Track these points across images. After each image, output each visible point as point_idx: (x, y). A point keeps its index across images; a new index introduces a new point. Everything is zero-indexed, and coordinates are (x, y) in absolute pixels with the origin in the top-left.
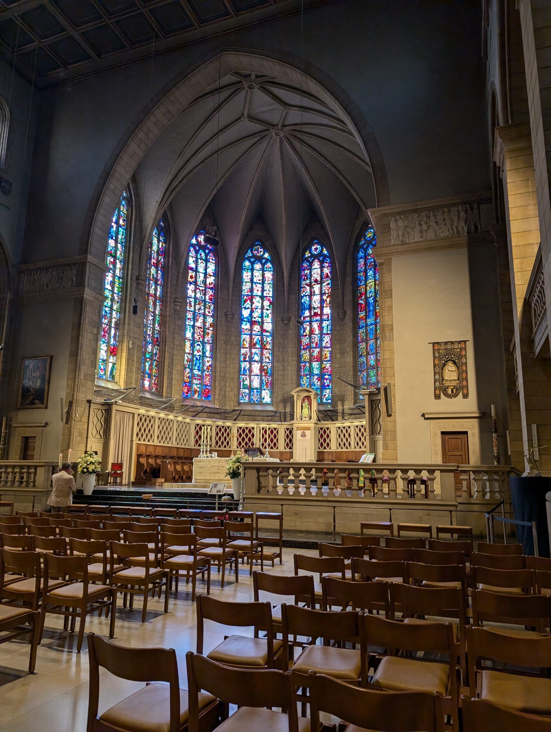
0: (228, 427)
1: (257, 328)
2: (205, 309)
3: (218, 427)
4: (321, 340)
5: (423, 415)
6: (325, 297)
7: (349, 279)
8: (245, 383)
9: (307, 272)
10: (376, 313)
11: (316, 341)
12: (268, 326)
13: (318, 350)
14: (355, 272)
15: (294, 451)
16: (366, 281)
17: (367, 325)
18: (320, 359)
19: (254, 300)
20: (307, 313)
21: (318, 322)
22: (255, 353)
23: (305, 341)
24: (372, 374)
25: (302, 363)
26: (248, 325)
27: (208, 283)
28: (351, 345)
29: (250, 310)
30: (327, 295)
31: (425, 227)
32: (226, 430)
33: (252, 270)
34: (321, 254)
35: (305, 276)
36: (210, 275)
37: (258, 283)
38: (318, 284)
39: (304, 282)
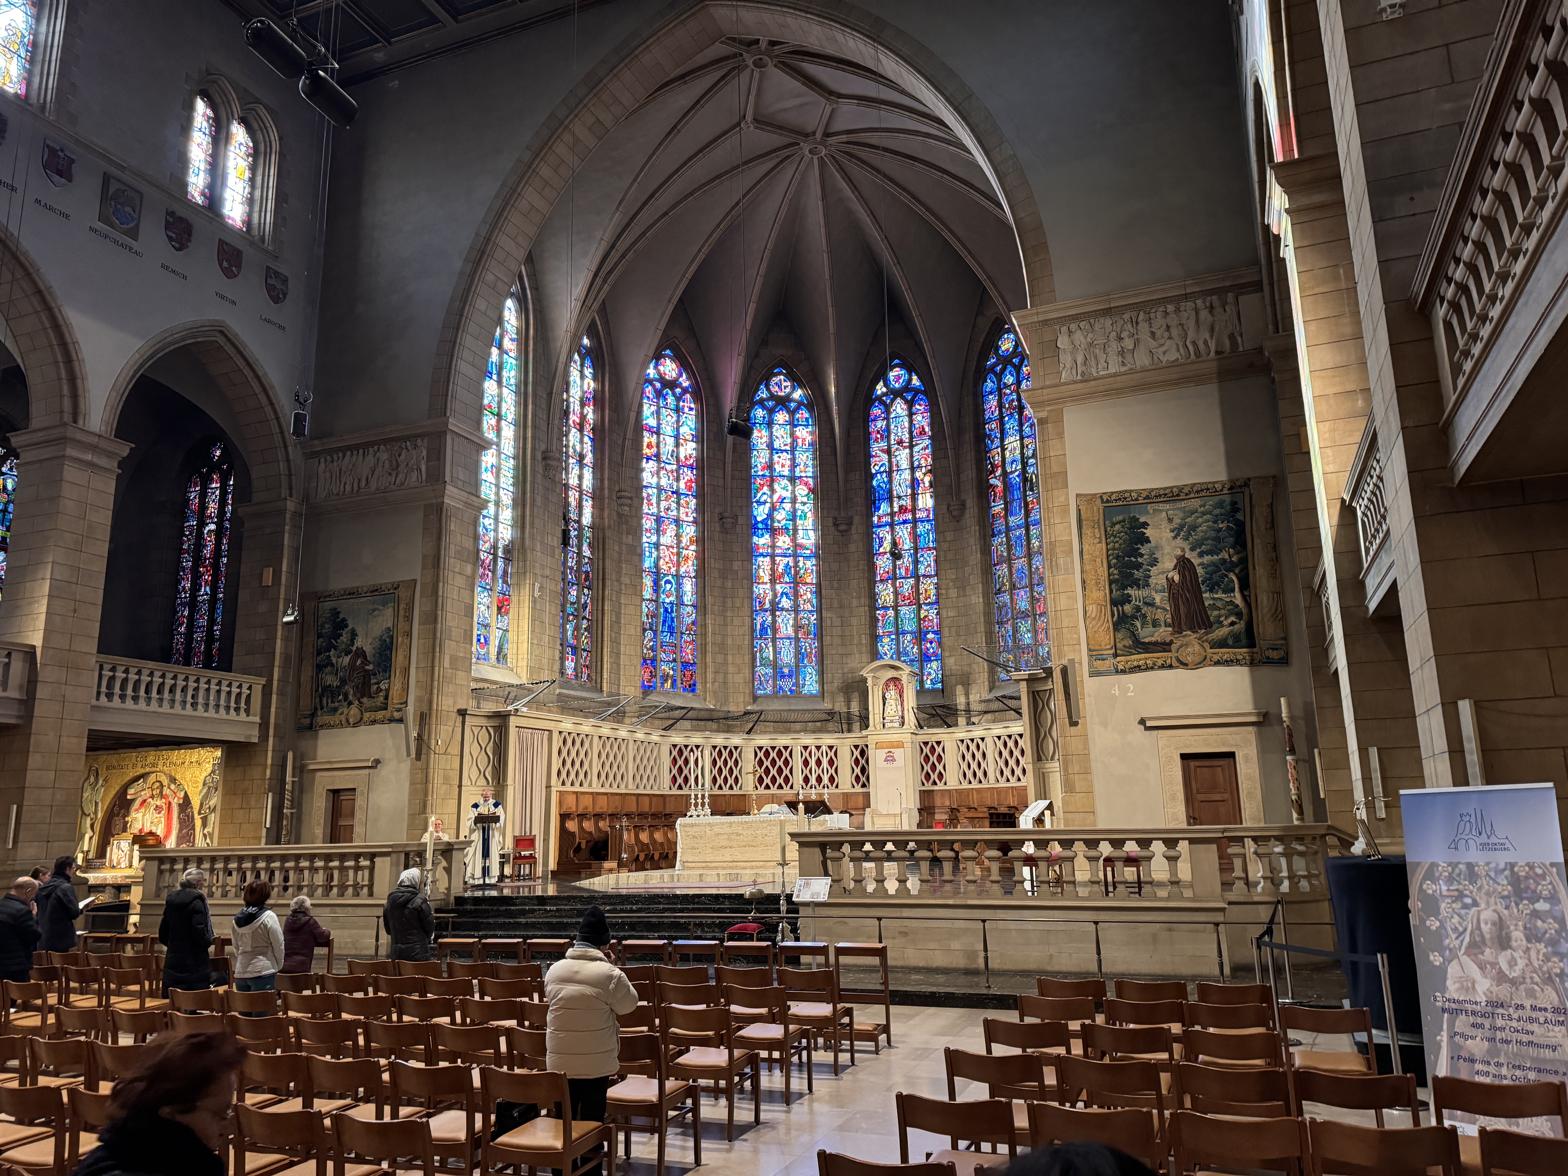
0: (736, 748)
1: (783, 541)
2: (678, 509)
3: (714, 747)
4: (916, 562)
5: (1142, 722)
6: (919, 475)
7: (969, 436)
8: (764, 655)
9: (881, 424)
10: (1026, 504)
11: (906, 563)
12: (808, 537)
13: (912, 581)
14: (980, 421)
15: (872, 790)
16: (1002, 440)
17: (1008, 529)
18: (916, 601)
19: (776, 486)
20: (884, 508)
21: (909, 526)
22: (782, 594)
23: (883, 563)
24: (1023, 629)
25: (879, 609)
26: (767, 536)
27: (682, 457)
28: (978, 571)
29: (768, 505)
30: (924, 470)
31: (1128, 343)
32: (731, 754)
33: (770, 424)
34: (907, 387)
35: (878, 432)
36: (686, 440)
37: (782, 451)
38: (905, 448)
39: (876, 445)
